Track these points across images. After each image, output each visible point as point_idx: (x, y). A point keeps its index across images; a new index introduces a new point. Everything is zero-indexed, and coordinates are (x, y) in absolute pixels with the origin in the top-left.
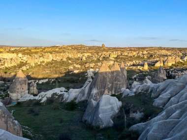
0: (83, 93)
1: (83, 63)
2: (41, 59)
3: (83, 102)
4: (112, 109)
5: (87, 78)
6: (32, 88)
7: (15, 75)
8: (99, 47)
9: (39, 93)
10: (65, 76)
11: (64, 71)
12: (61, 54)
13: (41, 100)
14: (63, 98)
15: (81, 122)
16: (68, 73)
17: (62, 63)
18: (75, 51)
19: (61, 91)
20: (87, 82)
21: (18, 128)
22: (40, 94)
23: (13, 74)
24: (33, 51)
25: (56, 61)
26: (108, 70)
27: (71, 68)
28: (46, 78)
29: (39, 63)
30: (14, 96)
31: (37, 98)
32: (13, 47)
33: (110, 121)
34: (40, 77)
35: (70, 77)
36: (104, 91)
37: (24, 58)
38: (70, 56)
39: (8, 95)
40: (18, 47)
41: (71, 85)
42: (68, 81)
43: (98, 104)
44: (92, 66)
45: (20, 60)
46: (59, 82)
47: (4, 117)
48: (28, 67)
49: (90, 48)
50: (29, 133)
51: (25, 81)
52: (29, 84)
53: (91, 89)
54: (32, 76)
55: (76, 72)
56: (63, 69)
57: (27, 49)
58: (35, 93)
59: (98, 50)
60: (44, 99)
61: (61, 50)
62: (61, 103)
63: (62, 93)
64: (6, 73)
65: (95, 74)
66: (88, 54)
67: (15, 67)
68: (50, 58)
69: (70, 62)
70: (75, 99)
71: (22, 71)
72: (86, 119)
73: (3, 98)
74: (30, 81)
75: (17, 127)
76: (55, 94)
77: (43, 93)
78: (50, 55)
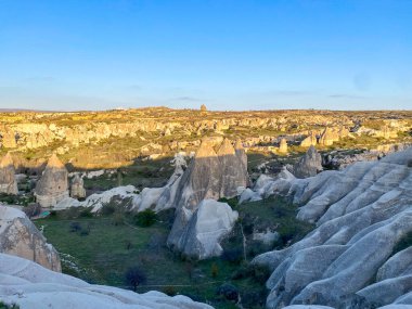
0: (167, 195)
1: (166, 142)
2: (91, 134)
3: (168, 211)
4: (221, 224)
5: (174, 169)
6: (75, 187)
7: (45, 164)
8: (194, 111)
9: (88, 195)
10: (135, 164)
11: (132, 156)
12: (127, 125)
13: (91, 208)
14: (131, 205)
15: (165, 247)
16: (140, 159)
17: (128, 140)
18: (152, 119)
19: (128, 193)
20: (174, 176)
21: (54, 257)
22: (89, 198)
23: (41, 161)
24: (74, 118)
25: (117, 137)
26: (212, 154)
27: (145, 149)
28: (100, 169)
29: (87, 142)
30: (45, 200)
31: (84, 204)
32: (39, 112)
33: (216, 246)
34: (89, 166)
35: (143, 167)
36: (205, 193)
37: (61, 133)
38: (143, 129)
39: (33, 199)
40: (48, 112)
41: (144, 181)
42: (139, 173)
43: (194, 217)
44: (184, 147)
45: (53, 136)
46: (123, 176)
47: (29, 237)
48: (67, 149)
49: (179, 113)
50: (73, 266)
51: (63, 173)
52: (70, 179)
53: (181, 188)
54: (75, 165)
55: (154, 157)
56: (130, 152)
57: (65, 116)
58: (82, 195)
59: (193, 116)
60: (98, 207)
61: (126, 118)
62: (129, 213)
63: (129, 195)
64: (29, 159)
65: (189, 160)
66: (175, 124)
67: (44, 148)
68: (106, 131)
69: (143, 138)
70: (153, 206)
71: (58, 155)
72: (174, 241)
73: (26, 204)
74: (71, 175)
75: (52, 255)
76: (116, 197)
77: (95, 196)
78: (107, 127)
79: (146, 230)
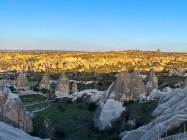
2: (96, 63)
4: (114, 113)
6: (73, 88)
8: (153, 52)
24: (92, 55)
25: (108, 65)
31: (70, 96)
33: (109, 125)
38: (121, 61)
49: (145, 53)
51: (67, 81)
57: (88, 54)
62: (87, 103)
66: (138, 59)
68: (103, 62)
69: (120, 66)
78: (104, 60)
79: (89, 112)
